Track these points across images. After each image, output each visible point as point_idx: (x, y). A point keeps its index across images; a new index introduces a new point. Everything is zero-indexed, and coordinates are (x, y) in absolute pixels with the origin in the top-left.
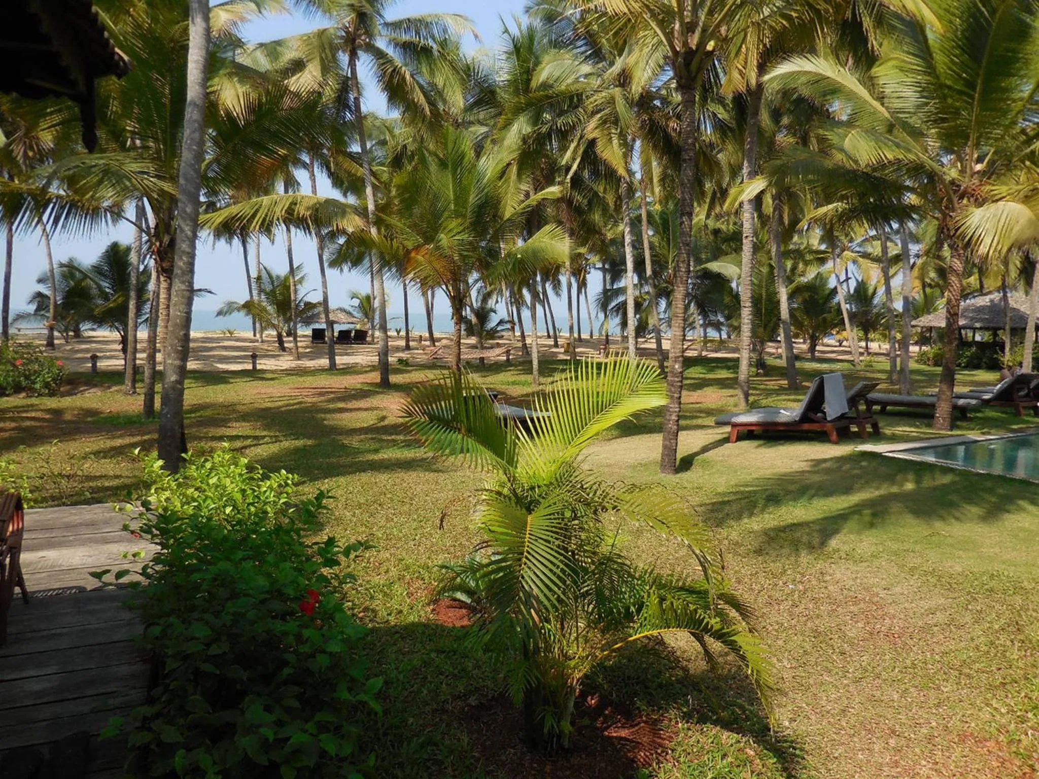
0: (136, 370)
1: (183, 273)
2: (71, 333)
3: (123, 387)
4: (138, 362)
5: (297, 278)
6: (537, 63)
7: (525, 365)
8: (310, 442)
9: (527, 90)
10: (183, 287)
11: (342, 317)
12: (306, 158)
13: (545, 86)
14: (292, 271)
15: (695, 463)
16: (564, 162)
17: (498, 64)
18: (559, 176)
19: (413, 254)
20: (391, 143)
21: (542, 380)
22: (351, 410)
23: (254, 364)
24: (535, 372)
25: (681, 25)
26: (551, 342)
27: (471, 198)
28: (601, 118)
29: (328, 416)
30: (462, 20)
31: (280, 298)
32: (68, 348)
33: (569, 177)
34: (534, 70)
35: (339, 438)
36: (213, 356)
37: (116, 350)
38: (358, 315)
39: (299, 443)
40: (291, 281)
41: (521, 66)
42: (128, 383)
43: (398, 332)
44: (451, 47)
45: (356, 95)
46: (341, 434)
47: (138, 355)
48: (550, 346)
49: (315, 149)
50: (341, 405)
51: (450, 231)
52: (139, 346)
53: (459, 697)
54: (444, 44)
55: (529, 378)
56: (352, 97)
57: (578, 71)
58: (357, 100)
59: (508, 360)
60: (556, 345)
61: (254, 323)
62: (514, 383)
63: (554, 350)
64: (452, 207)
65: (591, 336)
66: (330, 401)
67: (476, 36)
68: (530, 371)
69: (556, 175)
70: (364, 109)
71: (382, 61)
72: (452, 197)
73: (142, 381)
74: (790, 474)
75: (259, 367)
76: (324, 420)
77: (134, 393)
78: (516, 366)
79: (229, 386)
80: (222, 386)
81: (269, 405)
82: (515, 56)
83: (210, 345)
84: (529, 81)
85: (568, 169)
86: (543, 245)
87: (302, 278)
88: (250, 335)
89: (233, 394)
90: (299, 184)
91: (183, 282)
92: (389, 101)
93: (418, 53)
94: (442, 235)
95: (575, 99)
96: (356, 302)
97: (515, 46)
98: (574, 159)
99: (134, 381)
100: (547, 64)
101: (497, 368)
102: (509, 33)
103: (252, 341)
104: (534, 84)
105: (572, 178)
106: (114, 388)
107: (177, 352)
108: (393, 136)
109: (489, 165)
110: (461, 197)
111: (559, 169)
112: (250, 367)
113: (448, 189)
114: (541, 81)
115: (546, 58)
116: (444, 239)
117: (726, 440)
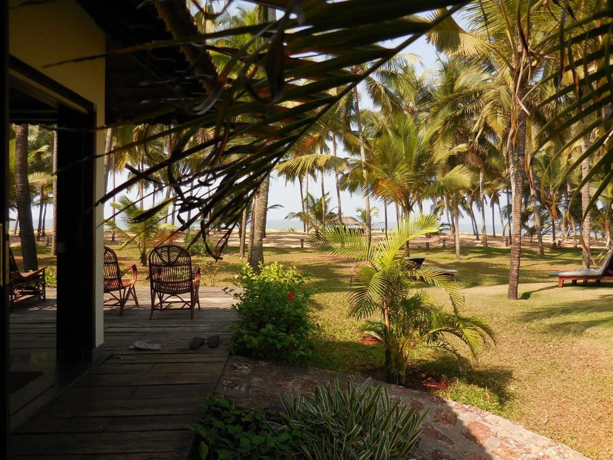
0: (245, 246)
1: (264, 192)
2: (217, 229)
3: (239, 254)
4: (246, 243)
5: (326, 200)
6: (458, 75)
7: (452, 249)
8: (323, 280)
9: (452, 91)
10: (264, 198)
11: (351, 221)
12: (331, 134)
13: (462, 88)
14: (324, 195)
15: (531, 296)
16: (473, 131)
17: (435, 78)
18: (471, 138)
19: (380, 183)
20: (376, 125)
21: (462, 257)
22: (348, 267)
23: (302, 245)
24: (458, 252)
25: (515, 55)
26: (475, 237)
27: (415, 152)
28: (493, 103)
29: (335, 269)
30: (414, 56)
31: (317, 210)
32: (215, 236)
33: (477, 138)
34: (456, 80)
35: (338, 279)
36: (283, 241)
37: (237, 237)
38: (361, 221)
39: (318, 280)
40: (323, 200)
41: (448, 78)
42: (241, 251)
43: (383, 231)
44: (410, 70)
45: (356, 101)
46: (340, 277)
47: (246, 240)
48: (474, 240)
49: (335, 130)
50: (342, 265)
51: (401, 170)
52: (247, 236)
53: (362, 366)
54: (406, 69)
55: (454, 256)
56: (354, 102)
57: (481, 78)
58: (357, 103)
59: (444, 246)
60: (478, 239)
61: (305, 225)
62: (445, 258)
63: (475, 241)
64: (404, 157)
65: (504, 235)
66: (337, 263)
67: (422, 64)
68: (454, 252)
69: (469, 137)
70: (360, 108)
71: (370, 82)
72: (404, 152)
73: (248, 251)
74: (585, 301)
75: (304, 246)
76: (334, 271)
77: (244, 256)
78: (448, 249)
79: (288, 255)
80: (285, 255)
81: (307, 263)
82: (444, 73)
83: (282, 236)
84: (453, 86)
85: (477, 133)
86: (455, 177)
87: (329, 199)
88: (303, 231)
89: (290, 259)
90: (329, 149)
91: (263, 195)
92: (374, 102)
93: (389, 77)
94: (396, 173)
95: (478, 94)
96: (360, 214)
97: (444, 67)
98: (479, 129)
99: (244, 252)
100: (463, 76)
101: (436, 250)
102: (441, 61)
103: (304, 234)
104: (456, 88)
105: (479, 138)
106: (235, 254)
107: (260, 226)
108: (378, 121)
109: (424, 134)
110: (409, 152)
111: (471, 134)
112: (300, 246)
113: (402, 148)
114: (459, 86)
115: (462, 73)
116: (398, 175)
117: (557, 286)
